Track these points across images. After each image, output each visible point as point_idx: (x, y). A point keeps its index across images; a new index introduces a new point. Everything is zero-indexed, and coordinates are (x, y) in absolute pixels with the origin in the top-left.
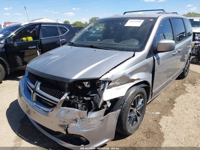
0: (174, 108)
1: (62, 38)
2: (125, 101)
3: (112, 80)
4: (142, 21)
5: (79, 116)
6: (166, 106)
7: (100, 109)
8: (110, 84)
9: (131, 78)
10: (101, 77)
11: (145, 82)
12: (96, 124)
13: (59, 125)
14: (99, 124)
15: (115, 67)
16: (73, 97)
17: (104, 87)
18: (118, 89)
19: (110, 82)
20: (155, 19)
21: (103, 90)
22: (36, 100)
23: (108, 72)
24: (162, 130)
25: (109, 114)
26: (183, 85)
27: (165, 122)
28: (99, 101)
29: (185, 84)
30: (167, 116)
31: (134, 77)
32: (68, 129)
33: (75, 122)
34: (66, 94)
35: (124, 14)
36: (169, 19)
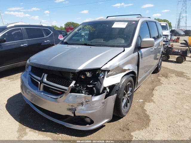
0: (154, 96)
1: (46, 39)
2: (120, 87)
3: (110, 69)
4: (126, 23)
5: (85, 100)
6: (147, 95)
7: (102, 93)
8: (109, 73)
9: (123, 69)
10: (101, 68)
11: (133, 72)
12: (99, 106)
13: (68, 109)
14: (101, 106)
15: (111, 60)
16: (78, 85)
17: (104, 76)
18: (114, 77)
19: (109, 71)
20: (137, 22)
21: (103, 78)
22: (43, 90)
23: (107, 63)
24: (148, 113)
25: (108, 98)
26: (158, 78)
27: (148, 107)
28: (100, 87)
29: (159, 78)
30: (149, 102)
31: (126, 67)
32: (76, 112)
33: (81, 105)
34: (74, 82)
35: (107, 18)
36: (147, 22)
